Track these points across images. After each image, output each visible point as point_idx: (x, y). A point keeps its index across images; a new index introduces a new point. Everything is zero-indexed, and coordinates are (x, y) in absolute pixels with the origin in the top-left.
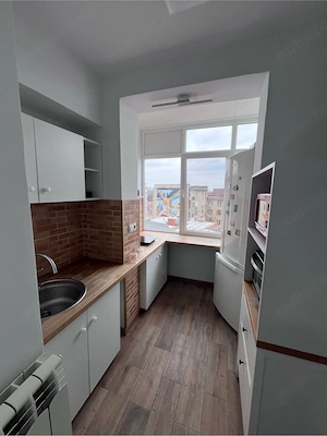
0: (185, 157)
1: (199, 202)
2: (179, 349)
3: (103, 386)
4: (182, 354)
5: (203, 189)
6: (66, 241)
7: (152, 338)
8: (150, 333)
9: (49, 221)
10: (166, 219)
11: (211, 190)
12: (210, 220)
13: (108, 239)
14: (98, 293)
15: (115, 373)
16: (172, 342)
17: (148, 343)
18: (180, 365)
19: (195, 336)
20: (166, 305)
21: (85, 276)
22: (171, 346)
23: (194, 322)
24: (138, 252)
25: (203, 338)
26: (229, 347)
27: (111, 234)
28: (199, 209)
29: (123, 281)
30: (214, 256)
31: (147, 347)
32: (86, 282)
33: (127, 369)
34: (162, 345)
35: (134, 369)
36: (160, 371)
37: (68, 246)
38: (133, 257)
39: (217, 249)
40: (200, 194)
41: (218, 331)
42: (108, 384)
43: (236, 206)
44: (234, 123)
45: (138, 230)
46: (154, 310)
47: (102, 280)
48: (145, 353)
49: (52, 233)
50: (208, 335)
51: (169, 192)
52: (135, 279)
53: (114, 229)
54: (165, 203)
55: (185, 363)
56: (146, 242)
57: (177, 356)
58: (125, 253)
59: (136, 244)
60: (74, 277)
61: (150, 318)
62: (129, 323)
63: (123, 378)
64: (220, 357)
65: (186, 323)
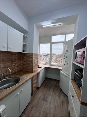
0: (52, 43)
1: (54, 58)
2: (49, 101)
3: (24, 114)
4: (50, 103)
5: (55, 54)
6: (16, 65)
7: (40, 97)
8: (40, 95)
9: (11, 58)
10: (45, 62)
11: (57, 55)
12: (57, 63)
13: (28, 65)
14: (24, 81)
15: (29, 109)
16: (47, 98)
17: (40, 98)
18: (50, 107)
19: (54, 97)
20: (45, 86)
21: (21, 76)
22: (47, 100)
23: (54, 92)
24: (37, 69)
25: (57, 98)
26: (65, 101)
27: (30, 63)
28: (54, 60)
29: (32, 78)
30: (60, 72)
31: (39, 100)
32: (21, 78)
33: (32, 108)
34: (44, 100)
35: (34, 108)
36: (43, 109)
37: (16, 67)
38: (36, 71)
39: (61, 70)
40: (54, 56)
41: (61, 95)
42: (26, 113)
43: (67, 56)
44: (65, 34)
45: (38, 63)
46: (41, 87)
47: (26, 77)
48: (38, 102)
49: (12, 62)
50: (58, 96)
51: (46, 55)
52: (36, 78)
53: (30, 62)
54: (45, 58)
55: (51, 106)
56: (40, 67)
57: (49, 104)
58: (33, 69)
59: (37, 67)
60: (17, 76)
61: (40, 90)
62: (34, 91)
63: (31, 111)
64: (62, 104)
65: (51, 92)
